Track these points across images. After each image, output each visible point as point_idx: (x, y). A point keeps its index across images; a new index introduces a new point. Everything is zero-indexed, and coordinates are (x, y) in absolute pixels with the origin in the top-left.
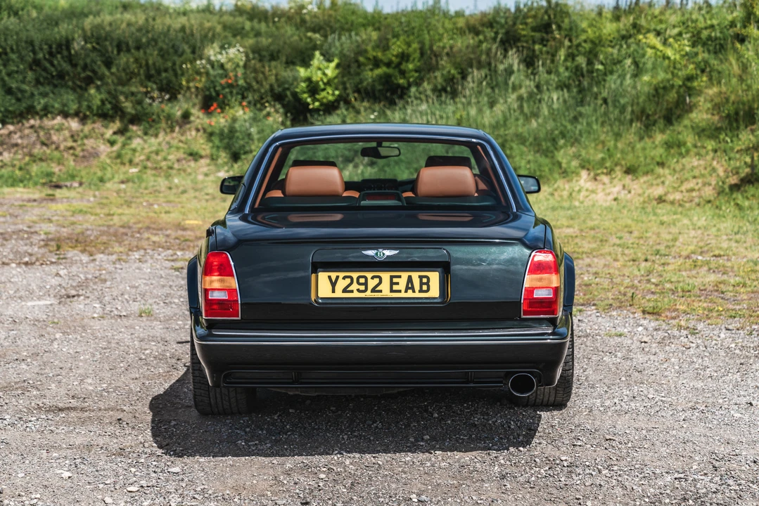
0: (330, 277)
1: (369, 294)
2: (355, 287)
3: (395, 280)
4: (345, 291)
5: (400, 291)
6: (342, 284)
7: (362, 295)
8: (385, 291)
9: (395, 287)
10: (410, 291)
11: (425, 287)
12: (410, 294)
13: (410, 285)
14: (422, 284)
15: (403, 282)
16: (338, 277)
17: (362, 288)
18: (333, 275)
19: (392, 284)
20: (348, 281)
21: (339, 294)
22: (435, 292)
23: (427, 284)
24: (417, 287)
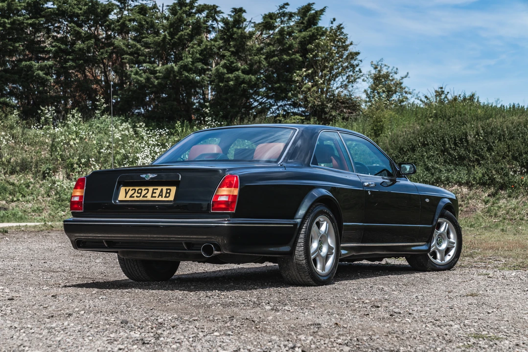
0: (126, 189)
1: (141, 198)
2: (136, 194)
3: (155, 191)
4: (131, 197)
5: (155, 197)
6: (130, 193)
7: (138, 199)
8: (149, 198)
9: (154, 195)
10: (160, 197)
11: (168, 195)
12: (160, 199)
13: (161, 195)
14: (167, 193)
15: (158, 192)
16: (129, 189)
17: (139, 195)
18: (128, 188)
19: (153, 193)
20: (134, 191)
21: (128, 198)
22: (172, 198)
23: (169, 193)
24: (164, 195)
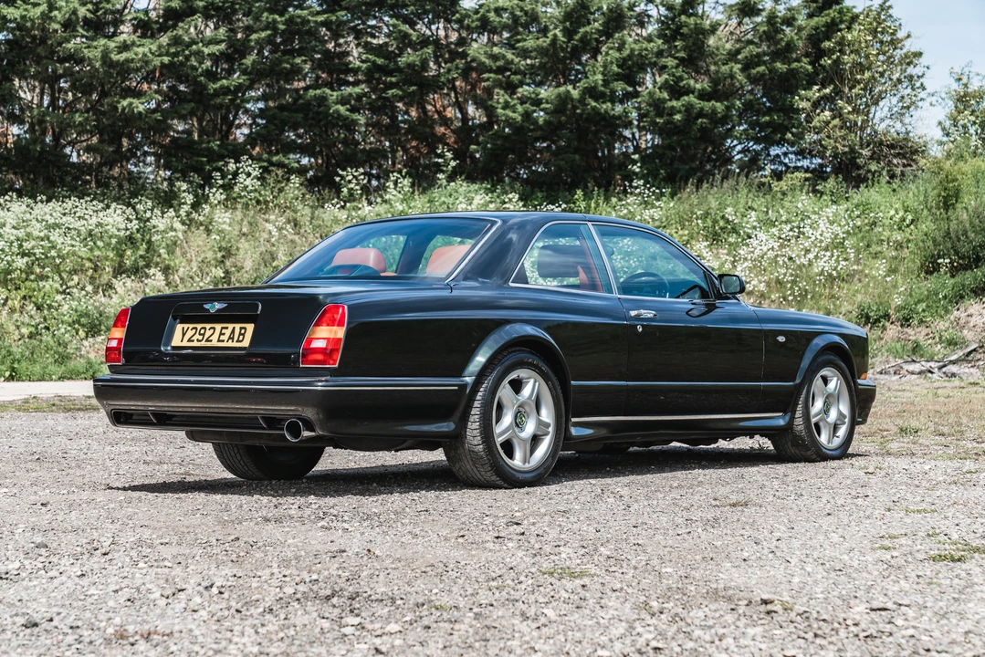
0: (183, 328)
1: (203, 344)
2: (197, 336)
3: (224, 331)
4: (189, 340)
5: (223, 341)
6: (189, 334)
7: (198, 344)
8: (214, 343)
9: (222, 338)
10: (230, 341)
11: (241, 338)
12: (230, 344)
13: (231, 338)
14: (240, 334)
15: (228, 332)
16: (188, 328)
17: (200, 338)
18: (186, 326)
19: (221, 334)
20: (194, 331)
21: (185, 343)
22: (246, 343)
23: (243, 335)
24: (236, 339)
